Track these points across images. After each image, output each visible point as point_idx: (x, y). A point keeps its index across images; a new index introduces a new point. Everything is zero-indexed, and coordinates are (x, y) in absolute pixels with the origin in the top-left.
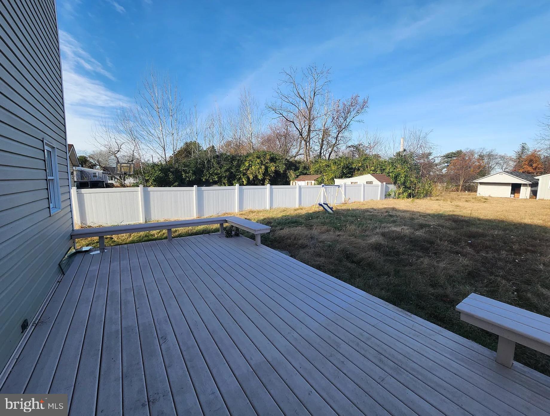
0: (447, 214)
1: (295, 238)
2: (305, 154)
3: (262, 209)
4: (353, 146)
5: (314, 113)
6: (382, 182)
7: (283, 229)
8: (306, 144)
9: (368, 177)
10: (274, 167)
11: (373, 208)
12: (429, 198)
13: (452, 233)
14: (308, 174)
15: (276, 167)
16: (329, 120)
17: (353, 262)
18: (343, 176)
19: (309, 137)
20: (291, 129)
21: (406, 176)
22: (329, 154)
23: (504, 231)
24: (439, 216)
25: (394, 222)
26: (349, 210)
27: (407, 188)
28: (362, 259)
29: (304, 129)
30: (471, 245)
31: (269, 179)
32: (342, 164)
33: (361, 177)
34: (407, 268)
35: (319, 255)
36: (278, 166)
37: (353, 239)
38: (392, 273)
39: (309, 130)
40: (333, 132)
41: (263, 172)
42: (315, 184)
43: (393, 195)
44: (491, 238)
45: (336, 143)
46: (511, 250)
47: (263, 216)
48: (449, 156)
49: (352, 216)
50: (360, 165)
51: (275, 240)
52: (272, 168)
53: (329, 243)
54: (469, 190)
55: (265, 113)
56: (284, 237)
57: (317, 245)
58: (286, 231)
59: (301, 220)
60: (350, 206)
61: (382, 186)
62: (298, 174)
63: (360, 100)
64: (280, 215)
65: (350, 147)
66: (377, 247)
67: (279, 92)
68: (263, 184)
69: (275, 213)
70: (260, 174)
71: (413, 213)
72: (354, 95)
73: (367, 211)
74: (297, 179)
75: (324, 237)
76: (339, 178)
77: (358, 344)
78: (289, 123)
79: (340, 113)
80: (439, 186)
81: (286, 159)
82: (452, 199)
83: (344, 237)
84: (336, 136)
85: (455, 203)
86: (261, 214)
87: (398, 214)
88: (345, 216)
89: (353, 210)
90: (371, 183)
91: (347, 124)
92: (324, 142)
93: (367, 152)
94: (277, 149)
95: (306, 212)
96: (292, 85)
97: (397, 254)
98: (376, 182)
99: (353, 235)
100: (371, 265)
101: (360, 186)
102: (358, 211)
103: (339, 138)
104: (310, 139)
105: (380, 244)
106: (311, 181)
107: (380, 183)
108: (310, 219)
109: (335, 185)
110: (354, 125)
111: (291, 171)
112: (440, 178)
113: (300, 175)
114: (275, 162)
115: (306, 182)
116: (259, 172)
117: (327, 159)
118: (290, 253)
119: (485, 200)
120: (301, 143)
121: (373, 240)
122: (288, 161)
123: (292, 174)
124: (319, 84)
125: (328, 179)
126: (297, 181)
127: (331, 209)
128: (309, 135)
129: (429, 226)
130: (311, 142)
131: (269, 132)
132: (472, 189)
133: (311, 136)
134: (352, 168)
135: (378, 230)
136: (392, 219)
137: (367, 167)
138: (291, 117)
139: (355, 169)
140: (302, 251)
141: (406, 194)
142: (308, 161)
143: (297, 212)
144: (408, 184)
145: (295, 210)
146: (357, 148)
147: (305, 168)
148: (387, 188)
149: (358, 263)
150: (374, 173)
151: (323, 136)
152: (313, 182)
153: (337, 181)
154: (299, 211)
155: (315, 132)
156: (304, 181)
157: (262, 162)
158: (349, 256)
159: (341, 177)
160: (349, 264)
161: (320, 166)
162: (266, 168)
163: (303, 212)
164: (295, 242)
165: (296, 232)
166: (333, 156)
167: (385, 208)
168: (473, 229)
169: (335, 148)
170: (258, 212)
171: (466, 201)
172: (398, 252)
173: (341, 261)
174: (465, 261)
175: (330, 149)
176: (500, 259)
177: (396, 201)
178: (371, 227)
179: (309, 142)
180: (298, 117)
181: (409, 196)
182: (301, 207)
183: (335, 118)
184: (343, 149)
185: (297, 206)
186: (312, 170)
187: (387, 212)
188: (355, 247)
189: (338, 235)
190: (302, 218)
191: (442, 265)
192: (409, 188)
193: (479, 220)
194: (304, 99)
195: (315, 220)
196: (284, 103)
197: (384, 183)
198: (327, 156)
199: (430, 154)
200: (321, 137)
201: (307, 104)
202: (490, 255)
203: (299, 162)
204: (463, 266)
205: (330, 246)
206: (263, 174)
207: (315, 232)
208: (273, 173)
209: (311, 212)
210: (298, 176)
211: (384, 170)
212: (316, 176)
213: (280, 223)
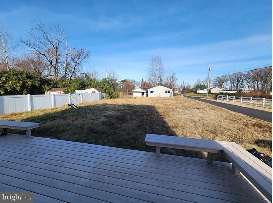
0: (126, 104)
1: (57, 127)
2: (55, 75)
3: (23, 112)
4: (83, 74)
5: (59, 53)
6: (100, 92)
7: (46, 123)
8: (55, 70)
9: (93, 89)
10: (31, 83)
11: (97, 105)
12: (118, 98)
13: (129, 111)
14: (58, 88)
15: (32, 83)
16: (69, 58)
17: (95, 133)
18: (80, 89)
19: (57, 66)
20: (42, 59)
21: (109, 89)
22: (70, 77)
23: (143, 109)
24: (124, 106)
25: (108, 110)
26: (86, 106)
27: (110, 94)
28: (99, 130)
29: (52, 61)
30: (136, 115)
31: (27, 91)
32: (79, 83)
33: (89, 89)
34: (118, 130)
35: (75, 134)
36: (34, 82)
37: (91, 121)
38: (113, 134)
39: (57, 62)
40: (72, 65)
41: (21, 86)
42: (63, 93)
43: (105, 97)
44: (140, 112)
45: (74, 71)
46: (146, 115)
47: (26, 116)
48: (122, 81)
49: (88, 109)
50: (88, 83)
51: (41, 131)
52: (29, 83)
53: (79, 125)
54: (130, 95)
55: (20, 45)
56: (48, 128)
57: (73, 128)
58: (49, 124)
59: (58, 115)
60: (86, 104)
61: (100, 93)
62: (51, 87)
63: (86, 51)
64: (41, 114)
65: (82, 74)
66: (104, 123)
67: (32, 34)
68: (21, 94)
69: (37, 113)
70: (18, 87)
71: (114, 105)
72: (83, 48)
73: (95, 106)
74: (50, 90)
75: (76, 123)
76: (78, 90)
77: (112, 174)
78: (40, 55)
79: (76, 56)
80: (121, 93)
81: (41, 78)
82: (126, 98)
83: (87, 121)
84: (74, 67)
85: (127, 100)
86: (24, 115)
87: (109, 106)
88: (85, 110)
89: (88, 106)
90: (95, 92)
91: (80, 62)
92: (67, 70)
93: (91, 77)
94: (32, 70)
95: (60, 110)
96: (42, 32)
97: (113, 124)
98: (97, 92)
99: (91, 119)
100: (103, 132)
101: (90, 94)
102: (90, 107)
103: (75, 69)
104: (57, 67)
105: (105, 121)
106: (60, 92)
107: (99, 92)
108: (64, 114)
109: (76, 93)
110: (83, 63)
111: (45, 86)
112: (121, 90)
113: (52, 88)
114: (31, 79)
115: (57, 92)
116: (17, 85)
117: (69, 79)
118: (54, 137)
119: (136, 98)
120: (51, 69)
121: (102, 119)
122: (42, 79)
123: (46, 87)
124: (62, 37)
125: (71, 90)
126: (50, 92)
127: (76, 106)
128: (56, 64)
129: (121, 110)
130: (58, 69)
131: (24, 58)
132: (131, 94)
133: (58, 65)
134: (84, 85)
135: (102, 115)
136: (107, 109)
137: (92, 85)
138: (42, 51)
139: (86, 85)
140: (63, 134)
141: (110, 97)
142: (57, 80)
143: (53, 111)
144: (110, 93)
145: (52, 110)
146: (86, 75)
147: (55, 84)
148: (102, 95)
149: (97, 133)
150: (96, 87)
151: (66, 66)
152: (62, 92)
153: (77, 92)
154: (56, 110)
155: (60, 64)
156: (56, 91)
157: (19, 78)
158: (92, 130)
159: (79, 89)
160: (93, 135)
161: (65, 83)
162: (24, 83)
163: (59, 110)
164: (57, 129)
165: (57, 123)
166: (73, 78)
167: (102, 104)
168: (135, 109)
169: (74, 74)
170: (20, 114)
171: (130, 99)
172: (113, 123)
173: (88, 134)
174: (135, 122)
175: (71, 74)
176: (145, 119)
177: (107, 100)
178: (99, 114)
179: (57, 68)
180: (48, 53)
181: (111, 98)
182: (56, 107)
183: (73, 58)
184: (78, 74)
185: (53, 107)
186: (60, 85)
187: (104, 106)
188: (94, 125)
189: (84, 121)
190: (59, 114)
191: (129, 125)
192: (111, 94)
193: (136, 105)
194: (52, 43)
195: (67, 114)
196: (36, 42)
197: (101, 92)
198: (69, 77)
199: (116, 80)
200: (65, 67)
201: (54, 46)
202: (142, 118)
203: (51, 80)
204: (136, 124)
205: (80, 127)
206: (21, 87)
207: (69, 121)
208: (31, 86)
209: (64, 109)
210: (50, 89)
211: (100, 86)
212: (63, 89)
213: (42, 119)
